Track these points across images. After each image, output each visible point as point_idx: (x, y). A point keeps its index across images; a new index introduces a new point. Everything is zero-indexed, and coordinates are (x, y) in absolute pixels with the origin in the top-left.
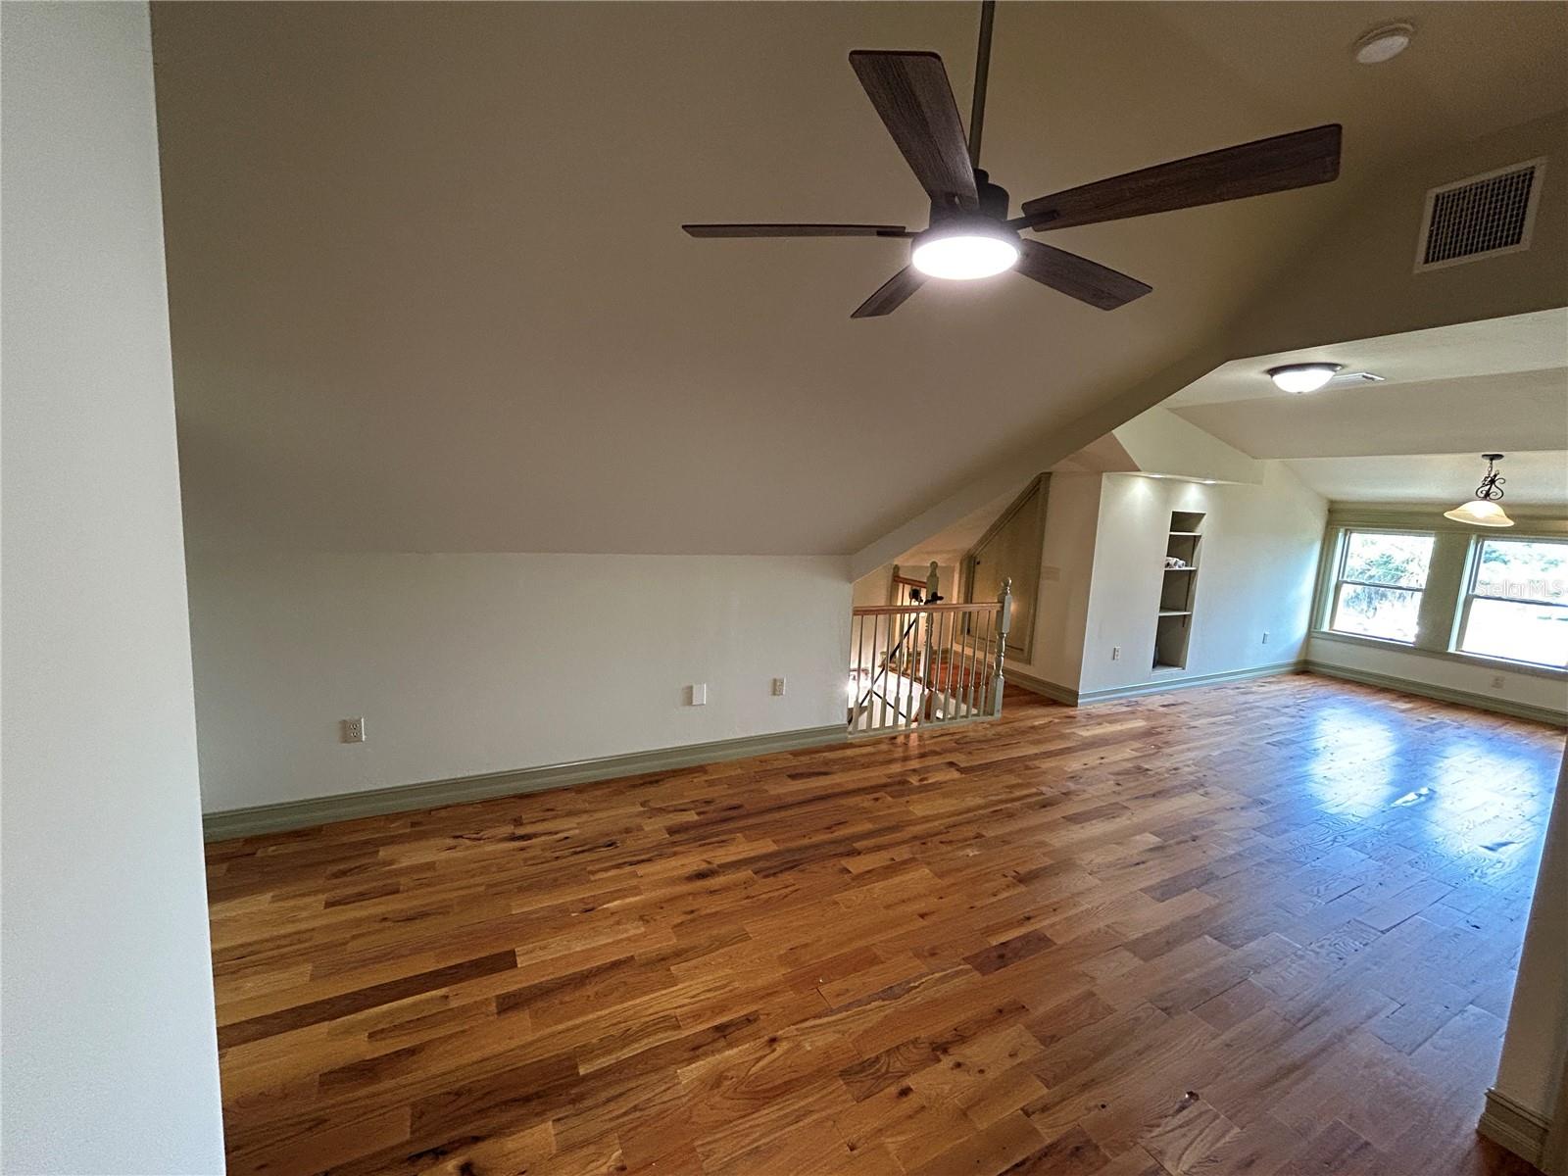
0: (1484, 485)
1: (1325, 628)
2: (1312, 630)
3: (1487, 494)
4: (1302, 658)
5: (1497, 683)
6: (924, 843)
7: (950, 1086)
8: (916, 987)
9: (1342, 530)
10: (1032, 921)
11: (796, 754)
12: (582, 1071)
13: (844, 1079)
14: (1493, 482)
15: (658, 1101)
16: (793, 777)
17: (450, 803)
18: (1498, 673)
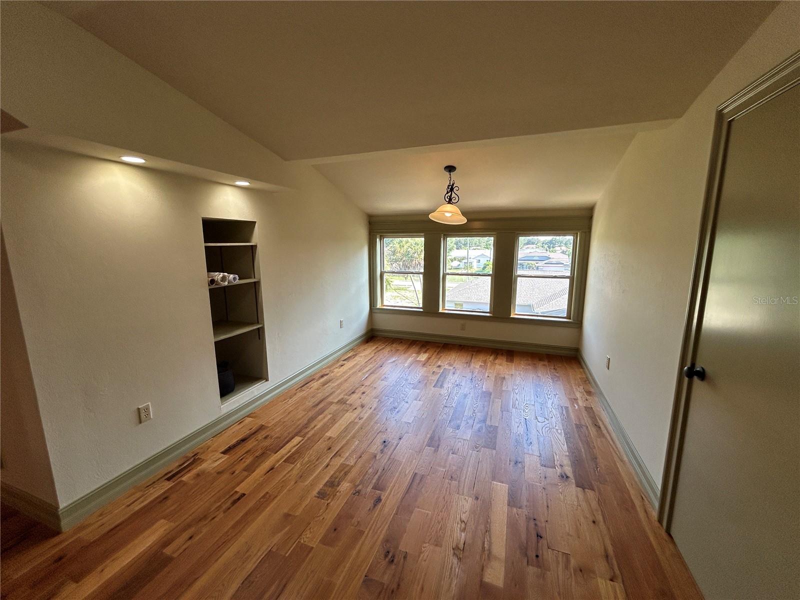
0: (447, 193)
1: (379, 306)
2: (372, 308)
3: (450, 199)
4: (370, 328)
5: (463, 328)
9: (378, 236)
14: (452, 190)
18: (462, 321)
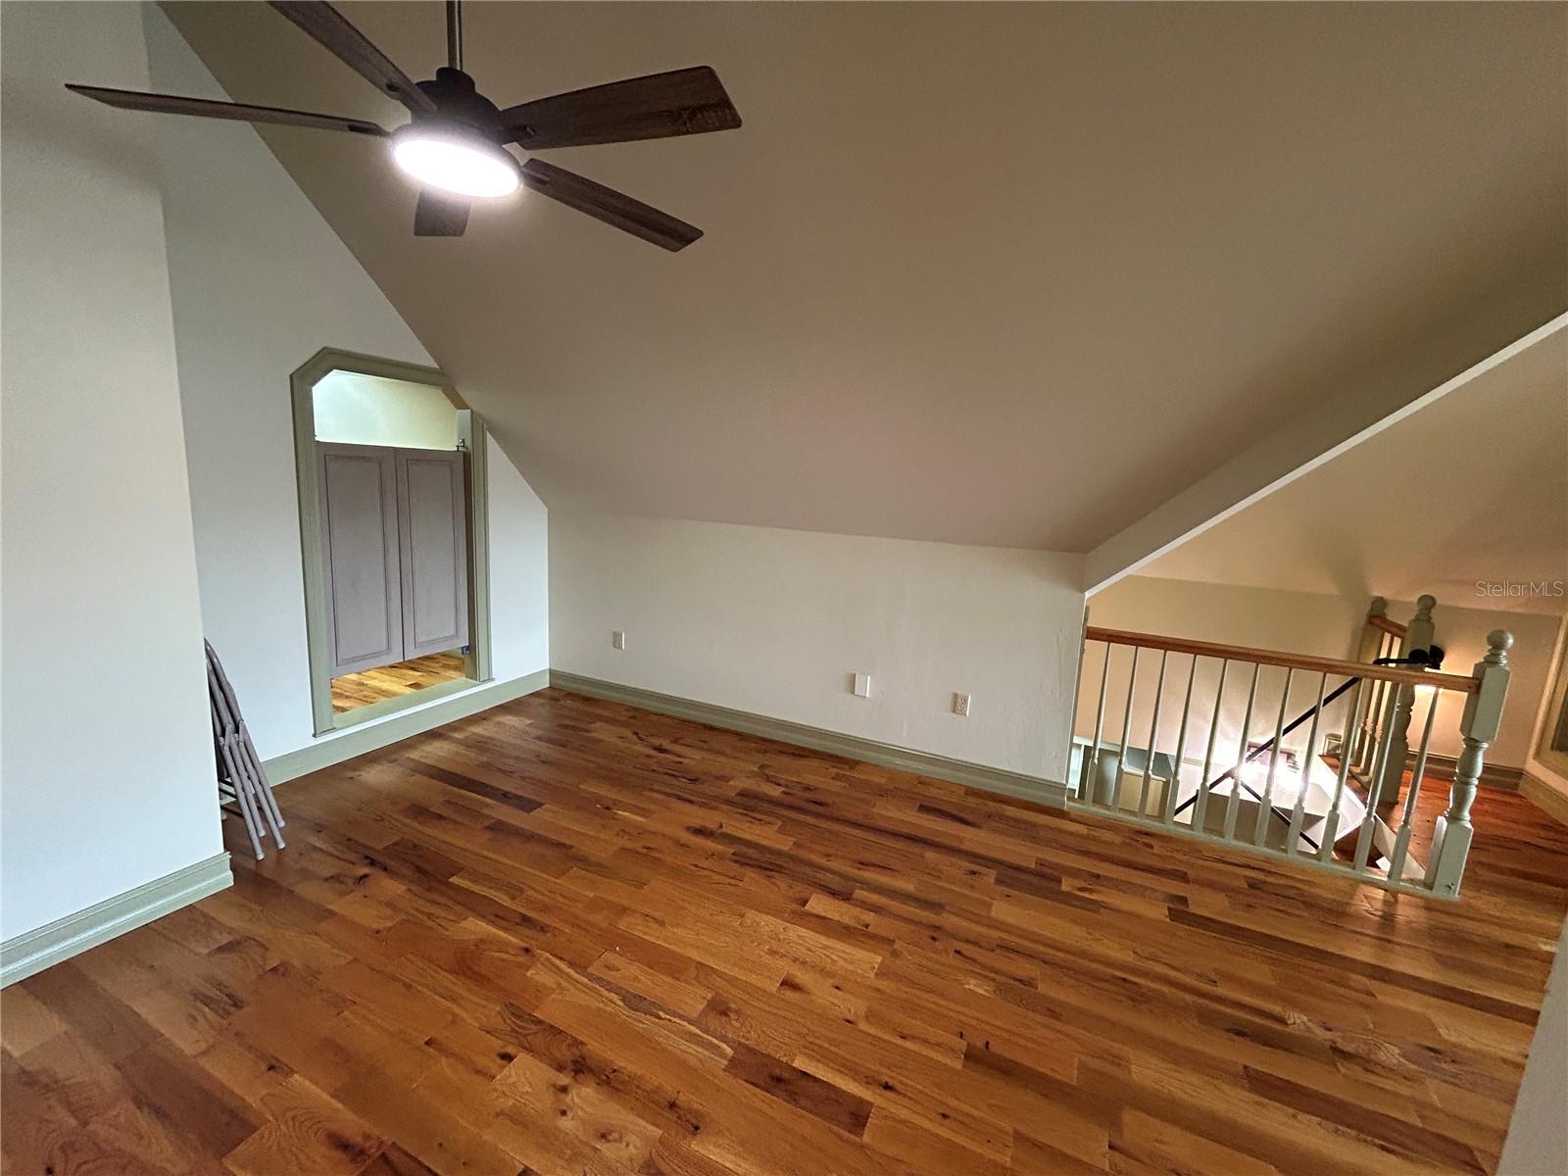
6: (934, 939)
7: (530, 1090)
8: (661, 1018)
10: (888, 1094)
11: (971, 792)
12: (454, 880)
13: (502, 1009)
15: (438, 921)
16: (923, 808)
17: (665, 712)
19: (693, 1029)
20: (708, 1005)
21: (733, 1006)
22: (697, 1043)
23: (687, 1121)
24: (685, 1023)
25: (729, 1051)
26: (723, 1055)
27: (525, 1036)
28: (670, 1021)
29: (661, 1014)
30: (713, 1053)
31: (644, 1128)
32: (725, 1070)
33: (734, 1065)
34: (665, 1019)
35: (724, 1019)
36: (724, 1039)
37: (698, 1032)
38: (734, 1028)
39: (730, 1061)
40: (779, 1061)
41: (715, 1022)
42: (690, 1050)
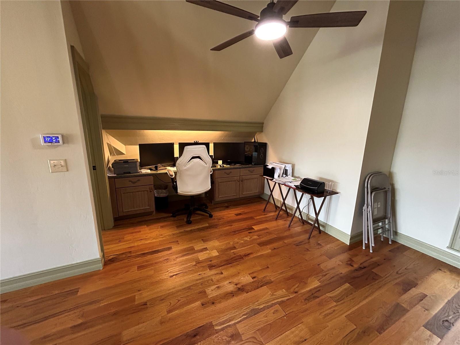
13: (271, 281)
19: (233, 322)
20: (239, 333)
21: (233, 342)
22: (226, 320)
23: (206, 304)
24: (236, 321)
25: (216, 328)
26: (216, 325)
27: (258, 283)
28: (241, 317)
29: (245, 316)
30: (220, 322)
31: (213, 295)
32: (212, 322)
33: (211, 326)
34: (242, 316)
35: (230, 335)
36: (222, 329)
37: (230, 323)
38: (223, 337)
39: (213, 325)
40: (200, 341)
41: (230, 331)
42: (225, 317)
